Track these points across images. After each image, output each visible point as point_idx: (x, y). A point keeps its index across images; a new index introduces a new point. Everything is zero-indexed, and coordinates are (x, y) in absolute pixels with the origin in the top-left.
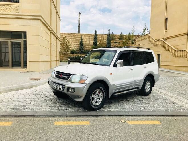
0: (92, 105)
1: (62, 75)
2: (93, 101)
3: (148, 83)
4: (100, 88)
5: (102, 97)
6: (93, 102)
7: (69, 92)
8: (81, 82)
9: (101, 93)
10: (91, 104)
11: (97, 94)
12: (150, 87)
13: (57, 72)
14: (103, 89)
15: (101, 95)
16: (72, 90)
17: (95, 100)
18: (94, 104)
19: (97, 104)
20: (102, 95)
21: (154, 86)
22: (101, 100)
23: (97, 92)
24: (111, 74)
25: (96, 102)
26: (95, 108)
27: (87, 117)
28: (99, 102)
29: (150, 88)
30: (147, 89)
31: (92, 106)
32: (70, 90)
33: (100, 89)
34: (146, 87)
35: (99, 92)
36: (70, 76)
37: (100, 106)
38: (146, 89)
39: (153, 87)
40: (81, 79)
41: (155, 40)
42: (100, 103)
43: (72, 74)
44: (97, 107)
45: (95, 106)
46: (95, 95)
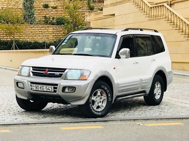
0: (92, 110)
1: (49, 71)
2: (93, 105)
3: (157, 85)
4: (103, 86)
5: (106, 100)
6: (93, 107)
7: (66, 92)
8: (82, 78)
9: (105, 95)
10: (91, 108)
11: (99, 96)
12: (160, 91)
13: (33, 67)
14: (106, 89)
15: (104, 97)
16: (68, 90)
17: (96, 104)
18: (95, 109)
19: (100, 110)
20: (106, 98)
21: (165, 90)
22: (104, 105)
23: (99, 94)
24: (114, 68)
25: (98, 107)
26: (98, 114)
27: (94, 123)
28: (102, 106)
29: (160, 94)
30: (157, 94)
31: (94, 111)
32: (67, 90)
33: (102, 89)
34: (155, 91)
35: (101, 93)
36: (64, 72)
37: (103, 112)
38: (155, 93)
39: (164, 92)
40: (82, 75)
41: (150, 6)
42: (103, 108)
43: (66, 69)
44: (100, 114)
45: (97, 112)
46: (95, 97)
